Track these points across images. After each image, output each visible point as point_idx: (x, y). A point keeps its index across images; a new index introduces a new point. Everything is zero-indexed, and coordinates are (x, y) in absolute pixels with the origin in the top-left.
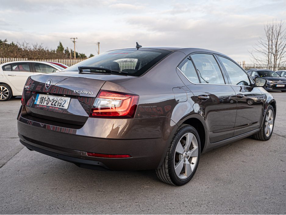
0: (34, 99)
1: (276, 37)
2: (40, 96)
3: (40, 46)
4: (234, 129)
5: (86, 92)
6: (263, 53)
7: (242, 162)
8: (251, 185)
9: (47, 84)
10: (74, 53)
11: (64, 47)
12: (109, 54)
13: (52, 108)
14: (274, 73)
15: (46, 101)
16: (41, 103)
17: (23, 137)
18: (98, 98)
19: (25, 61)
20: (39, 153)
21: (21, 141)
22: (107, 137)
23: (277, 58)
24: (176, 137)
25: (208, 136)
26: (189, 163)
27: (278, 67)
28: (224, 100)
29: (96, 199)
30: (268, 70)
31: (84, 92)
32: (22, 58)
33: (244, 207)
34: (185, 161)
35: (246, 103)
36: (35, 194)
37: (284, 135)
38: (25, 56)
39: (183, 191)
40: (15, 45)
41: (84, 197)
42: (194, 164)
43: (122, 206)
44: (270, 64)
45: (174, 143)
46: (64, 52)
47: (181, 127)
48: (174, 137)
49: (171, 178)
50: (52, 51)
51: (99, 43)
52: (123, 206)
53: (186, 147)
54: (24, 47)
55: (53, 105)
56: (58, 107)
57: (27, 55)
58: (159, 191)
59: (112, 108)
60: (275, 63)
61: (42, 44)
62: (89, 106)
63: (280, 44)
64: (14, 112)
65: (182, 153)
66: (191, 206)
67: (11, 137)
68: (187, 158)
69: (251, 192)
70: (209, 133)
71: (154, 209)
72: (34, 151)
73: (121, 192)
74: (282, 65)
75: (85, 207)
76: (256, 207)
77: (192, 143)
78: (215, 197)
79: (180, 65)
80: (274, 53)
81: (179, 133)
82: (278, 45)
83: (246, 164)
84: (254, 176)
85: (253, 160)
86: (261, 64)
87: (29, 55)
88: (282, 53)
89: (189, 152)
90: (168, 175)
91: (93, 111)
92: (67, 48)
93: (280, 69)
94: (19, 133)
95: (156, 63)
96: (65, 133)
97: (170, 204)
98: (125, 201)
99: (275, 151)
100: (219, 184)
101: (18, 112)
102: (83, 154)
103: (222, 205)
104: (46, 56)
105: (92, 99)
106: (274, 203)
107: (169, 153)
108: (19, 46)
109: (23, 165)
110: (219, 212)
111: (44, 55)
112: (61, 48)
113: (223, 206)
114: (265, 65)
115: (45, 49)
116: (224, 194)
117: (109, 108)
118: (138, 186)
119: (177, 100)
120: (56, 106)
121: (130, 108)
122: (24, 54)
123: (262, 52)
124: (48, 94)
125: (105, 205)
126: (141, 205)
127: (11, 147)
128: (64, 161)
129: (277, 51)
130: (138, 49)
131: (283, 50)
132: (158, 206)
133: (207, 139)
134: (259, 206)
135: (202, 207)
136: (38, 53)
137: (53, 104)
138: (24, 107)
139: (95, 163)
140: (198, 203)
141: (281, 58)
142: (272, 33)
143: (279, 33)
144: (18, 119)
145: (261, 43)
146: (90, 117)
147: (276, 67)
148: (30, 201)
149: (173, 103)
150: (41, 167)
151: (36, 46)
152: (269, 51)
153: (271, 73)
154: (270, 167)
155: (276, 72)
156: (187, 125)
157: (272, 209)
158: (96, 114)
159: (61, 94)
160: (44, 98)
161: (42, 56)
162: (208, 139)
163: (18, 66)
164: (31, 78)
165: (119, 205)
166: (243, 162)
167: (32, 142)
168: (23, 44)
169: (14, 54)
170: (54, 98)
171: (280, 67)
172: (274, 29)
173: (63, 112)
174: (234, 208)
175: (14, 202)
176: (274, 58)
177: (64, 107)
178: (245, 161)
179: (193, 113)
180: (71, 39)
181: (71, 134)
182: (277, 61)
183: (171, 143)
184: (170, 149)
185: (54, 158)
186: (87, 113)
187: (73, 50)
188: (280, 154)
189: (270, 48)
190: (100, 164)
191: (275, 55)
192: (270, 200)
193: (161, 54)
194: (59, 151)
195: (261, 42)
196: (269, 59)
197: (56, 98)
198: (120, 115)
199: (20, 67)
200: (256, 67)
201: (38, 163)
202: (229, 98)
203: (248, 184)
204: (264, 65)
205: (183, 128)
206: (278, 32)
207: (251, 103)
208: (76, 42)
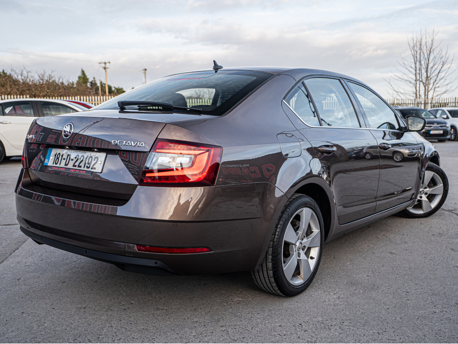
0: (43, 159)
1: (426, 56)
2: (54, 151)
3: (50, 76)
4: (376, 201)
5: (132, 142)
6: (407, 81)
7: (389, 254)
8: (408, 291)
9: (65, 132)
10: (105, 87)
11: (88, 77)
12: (168, 80)
13: (75, 171)
14: (426, 113)
15: (64, 159)
16: (56, 164)
17: (25, 222)
18: (154, 153)
19: (25, 99)
20: (52, 248)
21: (22, 229)
22: (169, 218)
23: (429, 89)
24: (284, 216)
25: (336, 214)
26: (306, 258)
27: (431, 103)
28: (355, 153)
29: (154, 323)
30: (416, 108)
31: (129, 143)
32: (20, 95)
33: (400, 327)
34: (299, 255)
35: (391, 158)
36: (50, 318)
37: (451, 209)
38: (24, 91)
39: (299, 305)
40: (8, 74)
41: (132, 319)
42: (314, 258)
43: (198, 334)
44: (418, 99)
45: (282, 226)
46: (89, 85)
47: (291, 200)
48: (281, 217)
49: (278, 285)
50: (68, 85)
51: (146, 70)
52: (200, 333)
53: (300, 232)
54: (23, 78)
55: (76, 166)
56: (86, 169)
57: (29, 90)
58: (257, 306)
59: (177, 169)
60: (426, 97)
61: (52, 72)
62: (138, 167)
63: (432, 68)
64: (8, 183)
65: (294, 243)
66: (314, 330)
67: (4, 224)
68: (303, 250)
69: (409, 302)
70: (337, 209)
71: (253, 337)
72: (45, 246)
73: (195, 310)
74: (436, 99)
75: (136, 337)
76: (421, 327)
77: (309, 225)
78: (352, 312)
79: (287, 96)
80: (424, 81)
81: (288, 210)
82: (429, 68)
83: (396, 257)
84: (411, 275)
85: (407, 250)
86: (405, 98)
87: (31, 90)
88: (436, 81)
89: (305, 240)
90: (272, 280)
91: (145, 175)
92: (94, 78)
93: (434, 106)
94: (18, 215)
95: (248, 93)
96: (97, 213)
97: (278, 328)
98: (203, 324)
99: (440, 235)
100: (357, 292)
101: (16, 183)
102: (129, 247)
103: (364, 325)
104: (60, 91)
105: (142, 154)
106: (449, 319)
107: (273, 244)
108: (15, 76)
109: (26, 270)
110: (361, 338)
111: (56, 89)
112: (83, 78)
113: (366, 328)
114: (411, 100)
115: (57, 81)
116: (366, 307)
117: (172, 170)
118: (224, 299)
119: (284, 154)
120: (82, 168)
121: (208, 169)
122: (22, 89)
123: (405, 80)
124: (67, 147)
125: (170, 332)
126: (230, 330)
127: (5, 240)
128: (96, 261)
129: (429, 79)
130: (216, 72)
131: (437, 76)
132: (260, 332)
133: (334, 218)
134: (426, 325)
135: (332, 331)
136: (46, 86)
137: (77, 164)
138: (27, 171)
139: (151, 263)
140: (325, 323)
141: (436, 89)
142: (421, 49)
143: (431, 49)
144: (16, 191)
145: (403, 65)
146: (140, 185)
147: (428, 103)
148: (41, 331)
149: (279, 159)
150: (57, 271)
151: (43, 76)
152: (416, 78)
153: (421, 112)
154: (435, 260)
155: (429, 111)
156: (301, 195)
157: (447, 330)
158: (149, 180)
159: (89, 146)
160: (61, 155)
161: (53, 92)
162: (336, 218)
163: (14, 108)
164: (36, 123)
165: (194, 331)
166: (391, 253)
167: (42, 230)
168: (22, 73)
169: (7, 89)
170: (77, 154)
171: (434, 102)
172: (423, 43)
173: (94, 177)
174: (384, 330)
175: (12, 334)
176: (424, 88)
177: (95, 168)
178: (394, 251)
179: (310, 175)
180: (100, 63)
181: (108, 215)
182: (429, 93)
183: (277, 227)
184: (274, 238)
185: (79, 256)
186: (136, 179)
187: (104, 82)
188: (448, 239)
189: (417, 74)
190: (159, 264)
191: (426, 84)
192: (442, 314)
193: (256, 78)
194: (88, 244)
195: (404, 63)
196: (416, 91)
197: (80, 154)
198: (190, 181)
199: (18, 108)
200: (398, 104)
201: (53, 265)
202: (364, 151)
203: (404, 290)
204: (409, 101)
205: (294, 201)
206: (429, 48)
207: (399, 158)
208: (108, 68)
